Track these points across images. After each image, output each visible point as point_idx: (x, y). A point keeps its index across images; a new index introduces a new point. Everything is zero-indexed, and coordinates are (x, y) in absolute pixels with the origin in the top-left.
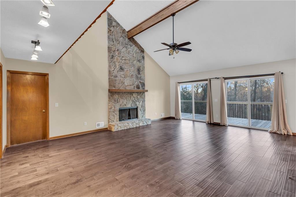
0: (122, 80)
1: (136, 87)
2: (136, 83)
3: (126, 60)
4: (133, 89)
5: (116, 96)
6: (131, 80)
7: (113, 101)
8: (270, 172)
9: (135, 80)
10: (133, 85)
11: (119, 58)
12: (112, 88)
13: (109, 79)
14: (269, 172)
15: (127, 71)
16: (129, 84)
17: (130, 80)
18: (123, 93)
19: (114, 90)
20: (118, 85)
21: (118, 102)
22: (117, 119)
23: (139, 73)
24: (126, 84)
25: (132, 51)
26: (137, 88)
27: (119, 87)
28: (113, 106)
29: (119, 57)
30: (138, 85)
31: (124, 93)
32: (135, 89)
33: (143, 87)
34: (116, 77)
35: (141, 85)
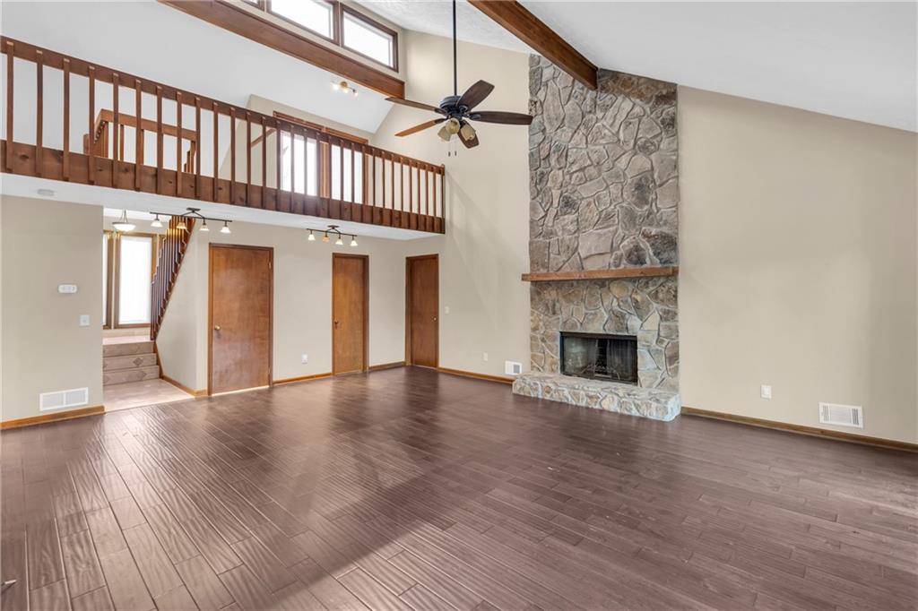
0: (568, 242)
1: (624, 256)
2: (625, 243)
3: (586, 167)
4: (613, 268)
5: (551, 295)
6: (605, 234)
7: (542, 308)
8: (79, 558)
9: (620, 230)
10: (612, 251)
11: (561, 172)
12: (539, 270)
13: (531, 244)
14: (81, 556)
15: (589, 205)
16: (593, 253)
17: (599, 234)
18: (572, 285)
19: (545, 275)
20: (554, 258)
21: (554, 313)
22: (553, 363)
23: (642, 200)
24: (583, 253)
25: (611, 125)
26: (630, 261)
27: (557, 264)
28: (541, 324)
29: (560, 169)
30: (637, 248)
31: (575, 283)
32: (622, 267)
33: (665, 256)
34: (551, 233)
35: (652, 245)
